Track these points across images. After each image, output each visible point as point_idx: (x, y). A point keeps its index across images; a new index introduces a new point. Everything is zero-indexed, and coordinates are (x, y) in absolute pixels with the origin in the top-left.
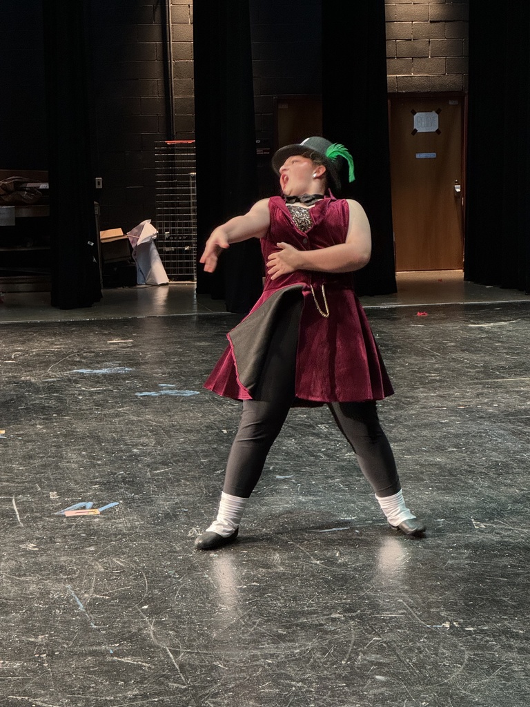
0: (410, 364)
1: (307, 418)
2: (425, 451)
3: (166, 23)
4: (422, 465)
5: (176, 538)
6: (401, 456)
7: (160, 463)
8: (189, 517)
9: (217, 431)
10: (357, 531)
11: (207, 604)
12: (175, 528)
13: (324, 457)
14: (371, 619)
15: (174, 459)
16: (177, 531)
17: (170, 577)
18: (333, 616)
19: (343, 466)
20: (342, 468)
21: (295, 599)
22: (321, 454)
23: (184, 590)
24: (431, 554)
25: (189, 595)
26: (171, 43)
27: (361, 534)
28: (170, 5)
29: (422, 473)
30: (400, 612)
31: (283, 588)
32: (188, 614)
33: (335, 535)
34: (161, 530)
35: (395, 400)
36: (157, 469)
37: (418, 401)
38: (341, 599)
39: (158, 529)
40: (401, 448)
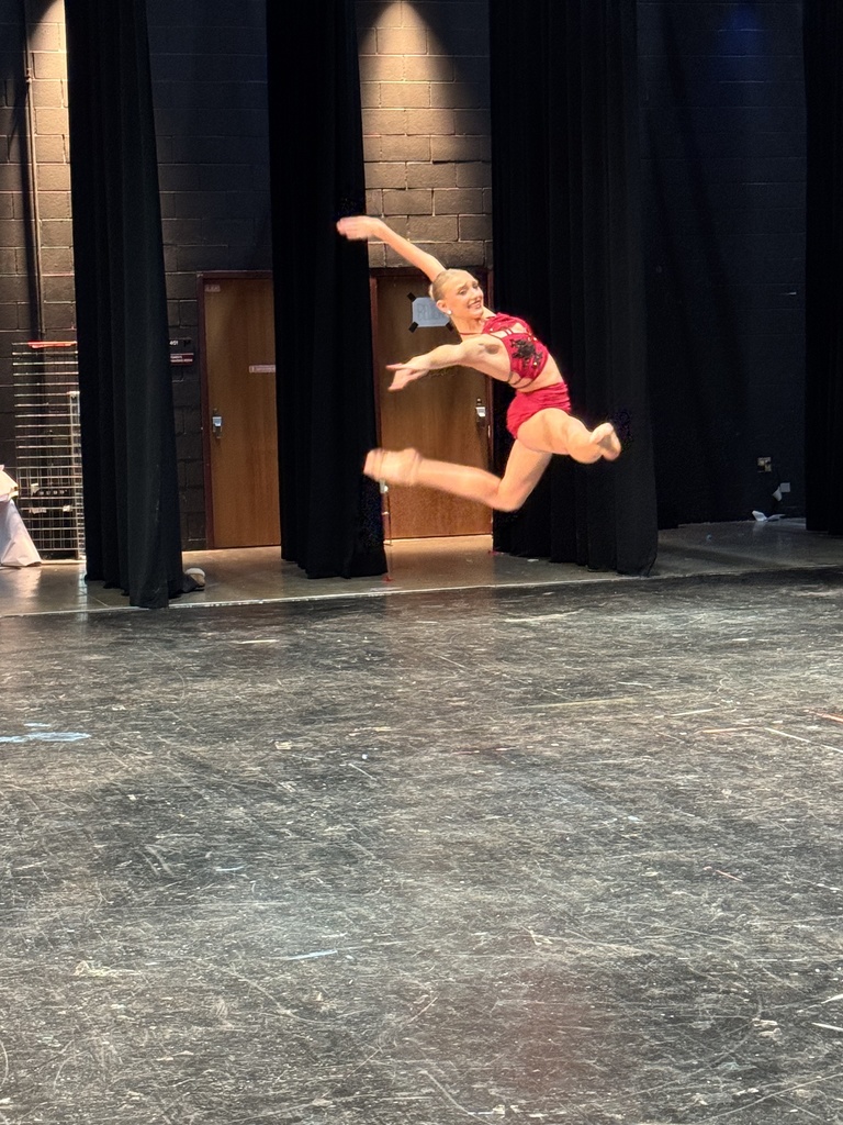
0: (420, 683)
1: (263, 772)
2: (451, 821)
3: (27, 162)
4: (446, 844)
5: (54, 979)
6: (412, 830)
7: (28, 853)
8: (75, 943)
9: (120, 797)
10: (349, 957)
11: (107, 1092)
12: (54, 963)
13: (292, 836)
14: (377, 1106)
15: (50, 845)
16: (56, 967)
17: (45, 1046)
18: (316, 1103)
19: (323, 850)
20: (321, 851)
21: (253, 1076)
22: (286, 831)
23: (69, 1069)
24: (467, 991)
25: (77, 1077)
26: (37, 192)
27: (355, 963)
28: (34, 135)
29: (448, 857)
30: (425, 1091)
31: (232, 1058)
32: (76, 1110)
33: (313, 964)
34: (29, 966)
35: (398, 739)
36: (22, 863)
37: (435, 741)
38: (327, 1073)
39: (25, 966)
40: (412, 817)
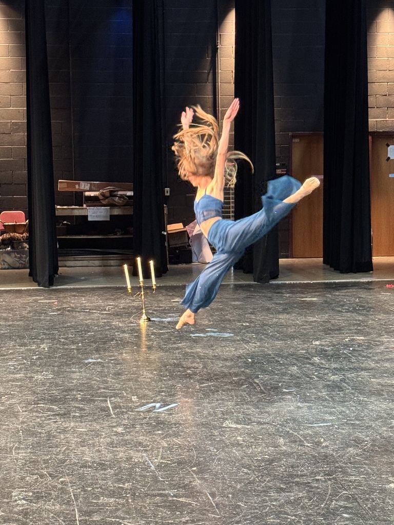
0: (380, 319)
1: (306, 353)
2: (385, 377)
3: (216, 83)
4: (382, 385)
5: (215, 427)
6: (368, 379)
7: (206, 380)
8: (224, 415)
9: (245, 360)
10: (336, 426)
11: (234, 468)
12: (215, 421)
13: (316, 379)
14: (342, 480)
15: (215, 377)
16: (216, 423)
17: (211, 451)
18: (317, 478)
19: (329, 385)
20: (328, 386)
21: (292, 467)
22: (314, 377)
23: (219, 459)
24: (384, 442)
25: (222, 463)
26: (220, 96)
27: (339, 428)
28: (219, 71)
29: (382, 390)
30: (362, 477)
31: (285, 460)
32: (222, 474)
33: (320, 428)
34: (205, 422)
35: (366, 343)
36: (203, 383)
37: (383, 344)
38: (323, 468)
39: (203, 422)
40: (369, 374)
